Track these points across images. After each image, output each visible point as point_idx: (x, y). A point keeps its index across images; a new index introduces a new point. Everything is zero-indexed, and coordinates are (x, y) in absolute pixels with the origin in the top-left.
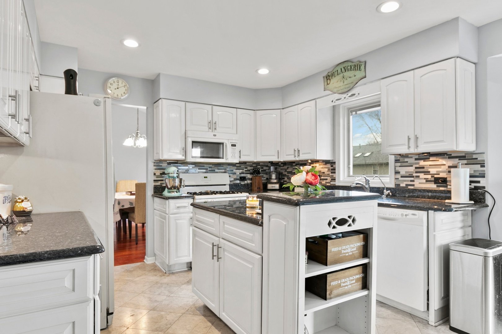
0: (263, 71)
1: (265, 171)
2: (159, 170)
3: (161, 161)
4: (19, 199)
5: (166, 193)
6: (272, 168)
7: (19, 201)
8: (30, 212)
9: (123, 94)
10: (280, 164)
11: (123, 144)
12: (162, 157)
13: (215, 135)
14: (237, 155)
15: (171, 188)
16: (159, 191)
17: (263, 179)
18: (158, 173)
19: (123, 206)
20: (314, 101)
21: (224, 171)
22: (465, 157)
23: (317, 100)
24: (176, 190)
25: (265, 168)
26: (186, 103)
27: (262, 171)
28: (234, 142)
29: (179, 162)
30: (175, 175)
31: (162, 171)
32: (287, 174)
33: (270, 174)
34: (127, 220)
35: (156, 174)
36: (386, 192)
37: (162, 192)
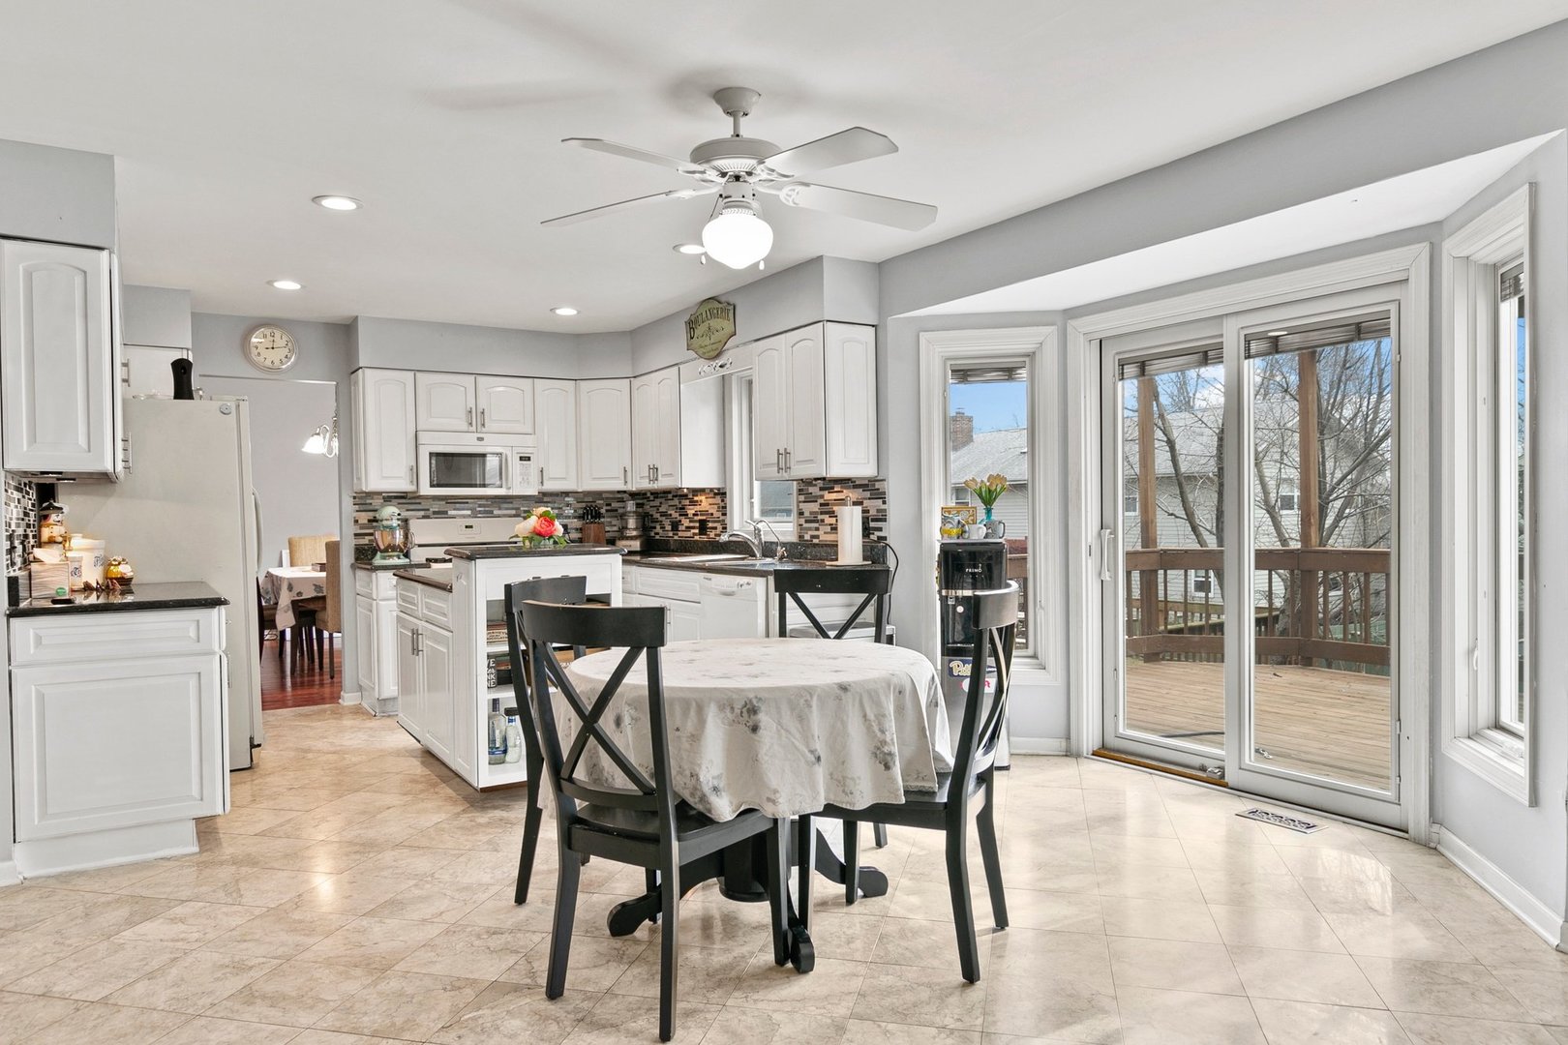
0: (566, 311)
1: (616, 510)
2: (363, 513)
3: (370, 494)
4: (115, 560)
5: (378, 561)
6: (631, 506)
7: (114, 563)
8: (130, 579)
9: (284, 360)
10: (649, 495)
11: (304, 450)
12: (366, 487)
13: (480, 439)
14: (535, 477)
15: (386, 550)
16: (365, 556)
17: (608, 529)
18: (364, 517)
19: (299, 594)
20: (676, 368)
21: (514, 512)
22: (867, 485)
23: (681, 366)
24: (396, 553)
25: (615, 505)
26: (418, 374)
27: (607, 511)
28: (526, 452)
29: (409, 495)
30: (395, 523)
31: (371, 515)
32: (660, 519)
33: (623, 517)
34: (314, 628)
35: (360, 522)
36: (780, 550)
37: (372, 558)
